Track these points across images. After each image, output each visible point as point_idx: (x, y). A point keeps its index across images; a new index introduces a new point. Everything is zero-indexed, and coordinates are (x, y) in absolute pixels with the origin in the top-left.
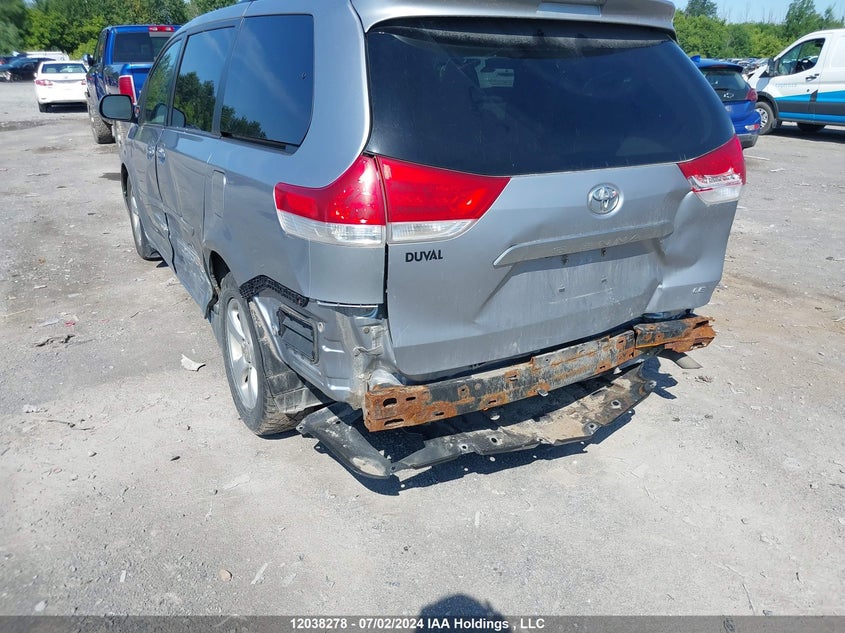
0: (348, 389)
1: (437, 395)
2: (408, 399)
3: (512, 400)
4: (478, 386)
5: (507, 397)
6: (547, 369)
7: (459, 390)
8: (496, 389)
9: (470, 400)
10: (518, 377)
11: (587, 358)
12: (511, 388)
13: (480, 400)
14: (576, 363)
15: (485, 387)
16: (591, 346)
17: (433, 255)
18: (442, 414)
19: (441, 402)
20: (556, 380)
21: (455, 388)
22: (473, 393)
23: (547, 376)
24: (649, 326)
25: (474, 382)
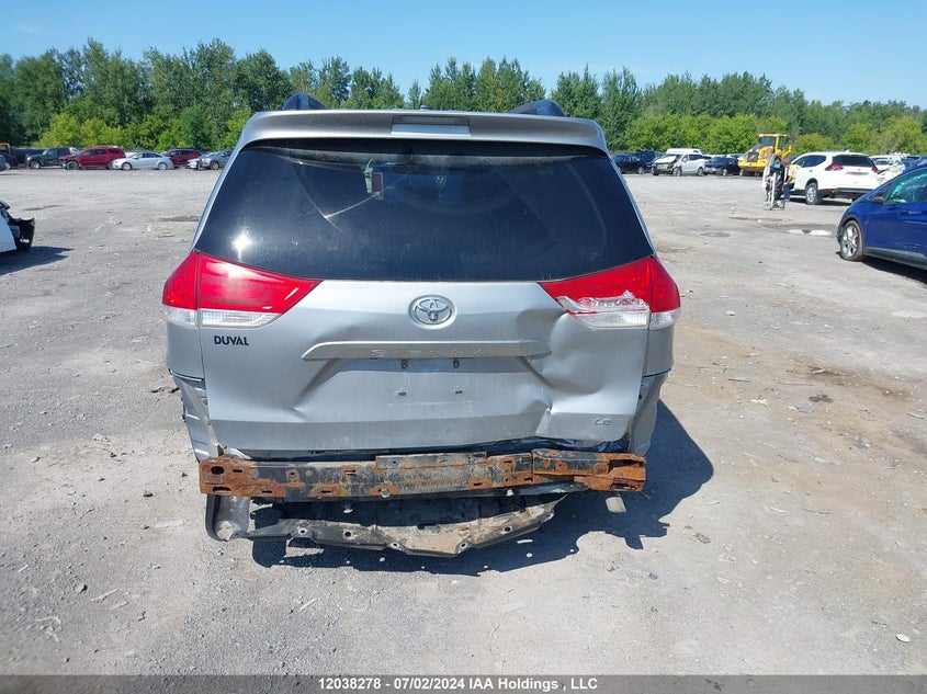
0: (206, 453)
1: (263, 473)
2: (234, 471)
3: (350, 494)
4: (309, 473)
5: (343, 490)
6: (395, 471)
7: (288, 473)
8: (330, 479)
9: (300, 485)
10: (357, 473)
11: (452, 470)
12: (349, 483)
13: (312, 487)
14: (436, 472)
15: (317, 476)
16: (459, 458)
17: (238, 341)
18: (270, 492)
19: (268, 480)
20: (408, 485)
21: (284, 470)
22: (303, 479)
23: (395, 478)
24: (552, 452)
25: (305, 469)
